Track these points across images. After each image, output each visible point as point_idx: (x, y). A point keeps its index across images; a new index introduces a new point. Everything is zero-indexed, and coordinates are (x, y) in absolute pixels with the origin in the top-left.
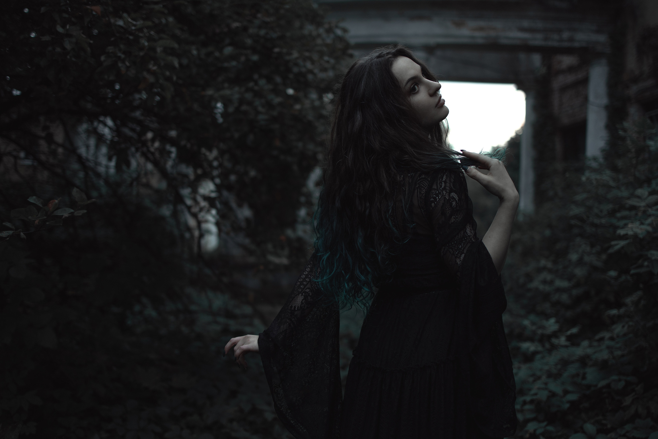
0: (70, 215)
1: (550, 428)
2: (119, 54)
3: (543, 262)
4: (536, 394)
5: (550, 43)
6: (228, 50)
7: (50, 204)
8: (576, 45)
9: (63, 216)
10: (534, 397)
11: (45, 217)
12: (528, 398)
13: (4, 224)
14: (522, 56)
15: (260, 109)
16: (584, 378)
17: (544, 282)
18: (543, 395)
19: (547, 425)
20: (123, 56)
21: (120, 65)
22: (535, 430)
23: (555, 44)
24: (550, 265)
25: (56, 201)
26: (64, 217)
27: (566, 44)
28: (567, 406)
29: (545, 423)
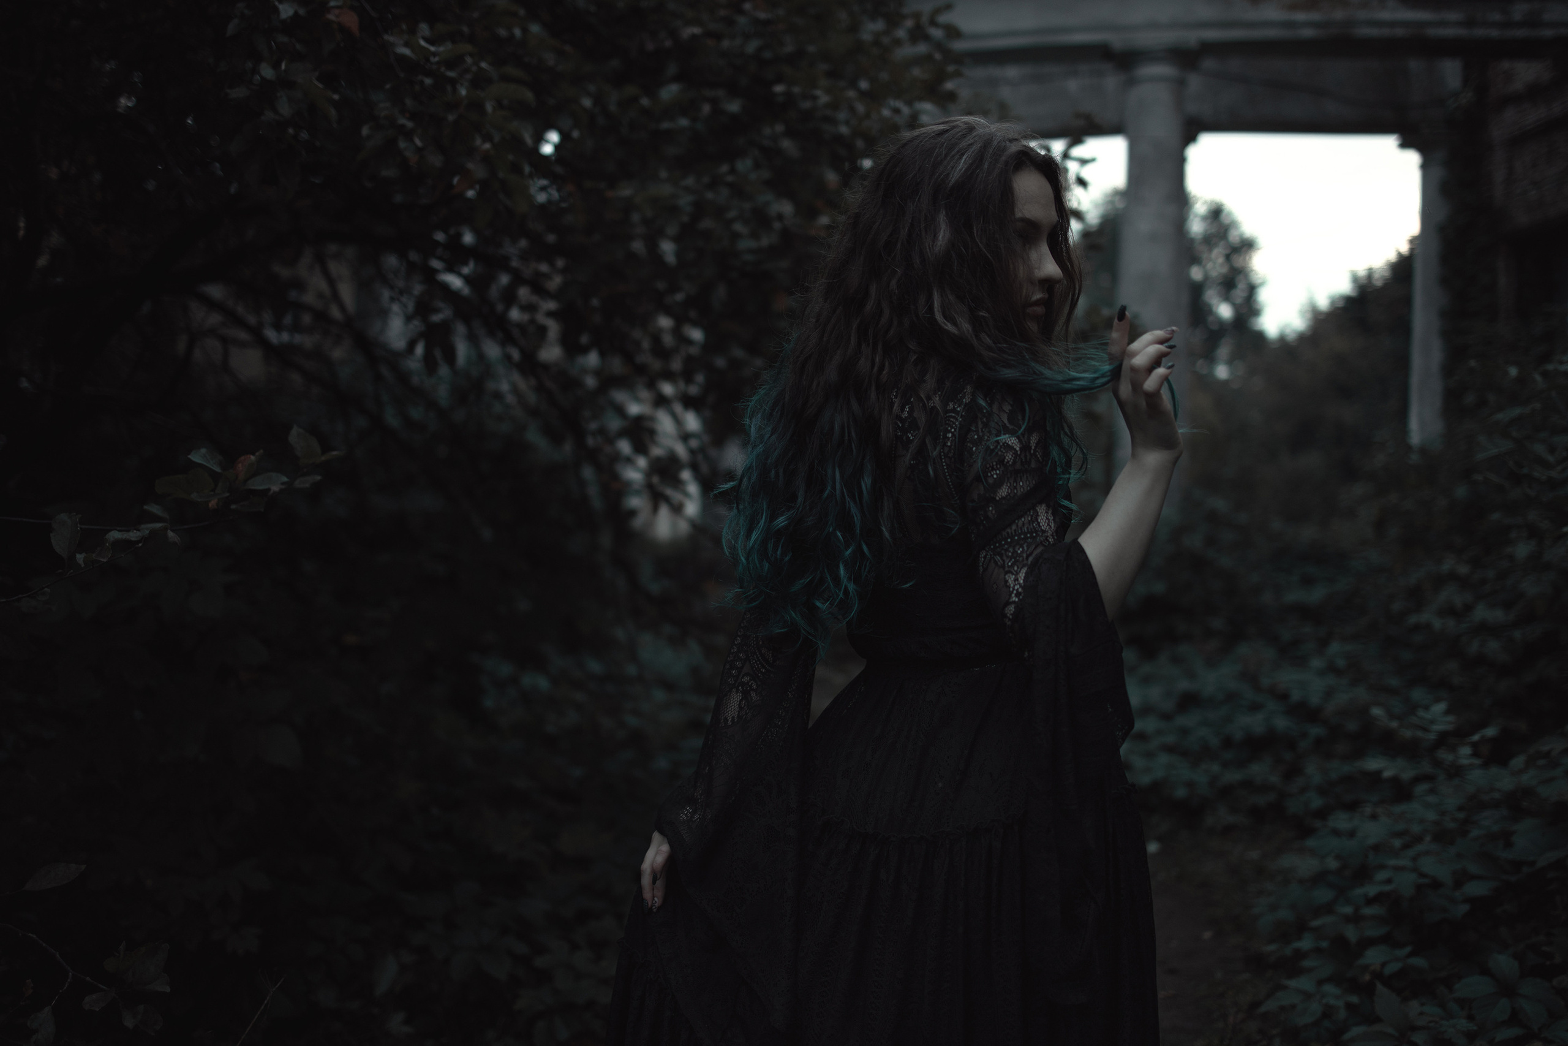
0: (283, 487)
1: (1419, 962)
2: (402, 121)
3: (1448, 564)
4: (1389, 881)
5: (1480, 32)
6: (670, 92)
7: (240, 465)
8: (1548, 33)
9: (269, 489)
10: (1388, 888)
11: (227, 494)
12: (1372, 890)
13: (145, 507)
14: (1414, 65)
15: (738, 227)
16: (1509, 845)
17: (1449, 611)
18: (1405, 884)
19: (1411, 954)
20: (409, 124)
21: (402, 144)
22: (1384, 965)
23: (1495, 33)
24: (1463, 570)
25: (253, 458)
26: (272, 492)
27: (1520, 33)
28: (1464, 908)
29: (1408, 949)
